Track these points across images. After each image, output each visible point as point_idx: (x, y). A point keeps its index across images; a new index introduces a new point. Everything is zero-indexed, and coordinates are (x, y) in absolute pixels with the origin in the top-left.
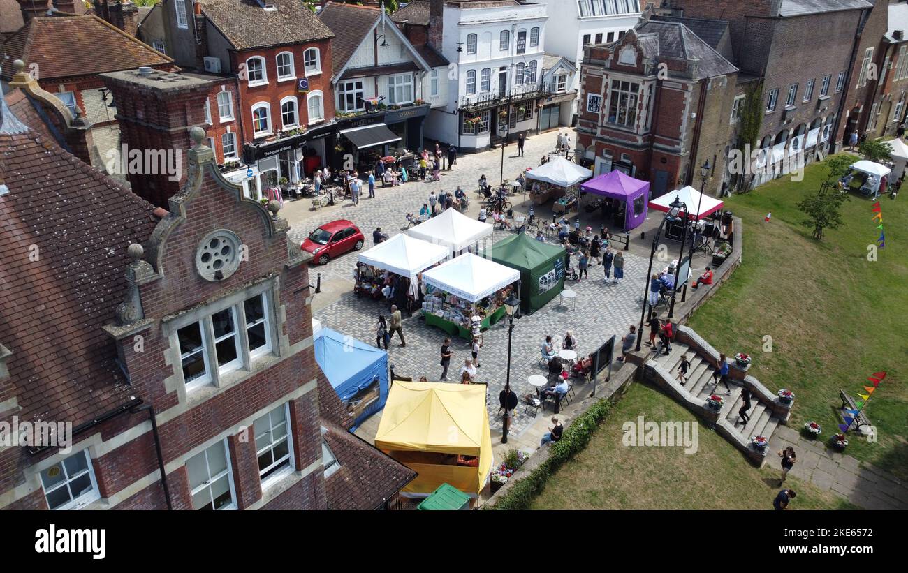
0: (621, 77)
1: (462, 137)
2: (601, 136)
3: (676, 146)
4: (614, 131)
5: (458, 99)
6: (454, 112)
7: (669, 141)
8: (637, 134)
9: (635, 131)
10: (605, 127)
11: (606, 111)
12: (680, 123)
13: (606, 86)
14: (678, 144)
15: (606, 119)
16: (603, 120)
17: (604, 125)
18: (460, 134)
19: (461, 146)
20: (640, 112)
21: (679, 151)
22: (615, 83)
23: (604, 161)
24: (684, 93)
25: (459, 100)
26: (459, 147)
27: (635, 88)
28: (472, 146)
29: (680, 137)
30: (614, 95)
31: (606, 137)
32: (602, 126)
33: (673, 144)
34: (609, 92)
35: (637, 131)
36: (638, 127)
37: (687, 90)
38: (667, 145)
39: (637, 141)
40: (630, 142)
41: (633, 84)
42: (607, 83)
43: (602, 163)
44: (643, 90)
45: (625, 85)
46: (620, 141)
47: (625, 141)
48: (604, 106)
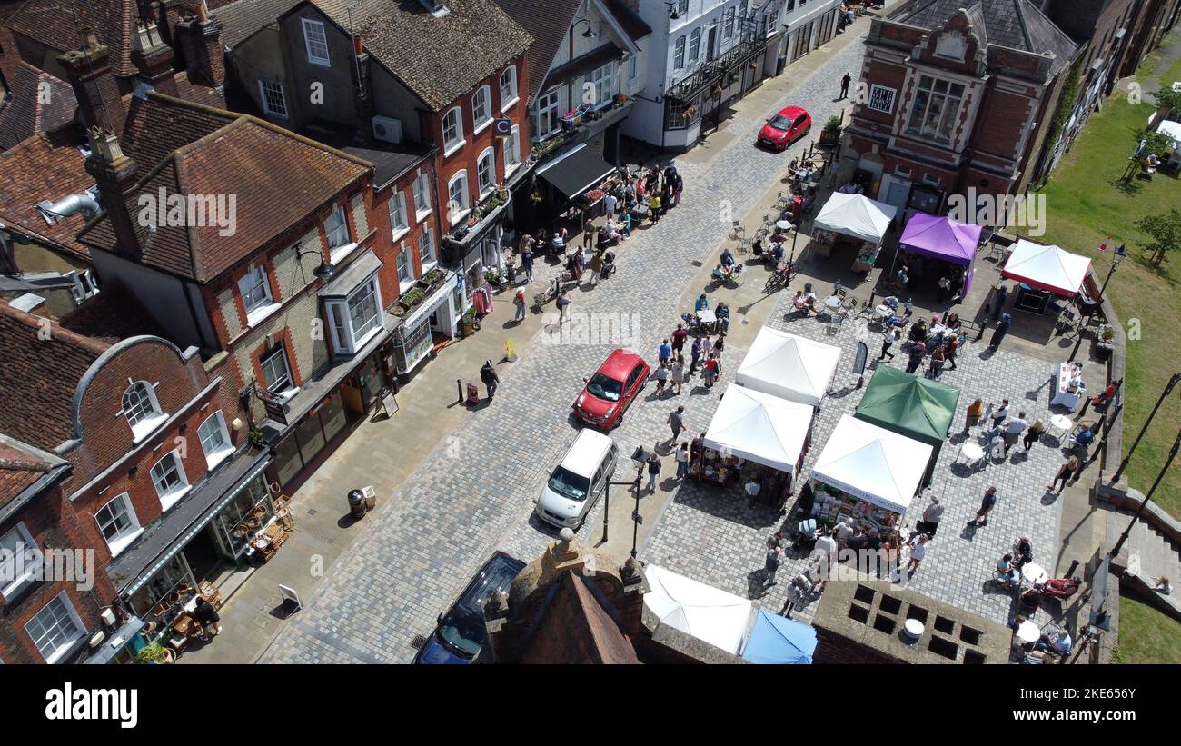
0: (936, 74)
1: (667, 133)
2: (895, 148)
3: (1007, 167)
4: (917, 144)
5: (664, 81)
6: (657, 99)
7: (995, 159)
8: (953, 151)
9: (951, 147)
10: (901, 137)
11: (907, 117)
12: (1018, 138)
13: (911, 83)
14: (1010, 165)
15: (905, 127)
16: (900, 126)
17: (902, 134)
18: (665, 129)
19: (666, 145)
20: (962, 123)
21: (1010, 174)
22: (926, 81)
23: (897, 181)
24: (1028, 101)
25: (667, 83)
26: (663, 147)
27: (957, 90)
28: (681, 144)
29: (1015, 157)
30: (922, 97)
31: (902, 150)
32: (898, 136)
33: (1002, 164)
34: (914, 91)
35: (955, 148)
36: (957, 142)
37: (1034, 97)
38: (994, 164)
39: (953, 160)
40: (941, 161)
41: (954, 85)
42: (912, 79)
43: (891, 183)
44: (970, 96)
45: (941, 85)
46: (926, 157)
47: (934, 159)
48: (904, 110)
